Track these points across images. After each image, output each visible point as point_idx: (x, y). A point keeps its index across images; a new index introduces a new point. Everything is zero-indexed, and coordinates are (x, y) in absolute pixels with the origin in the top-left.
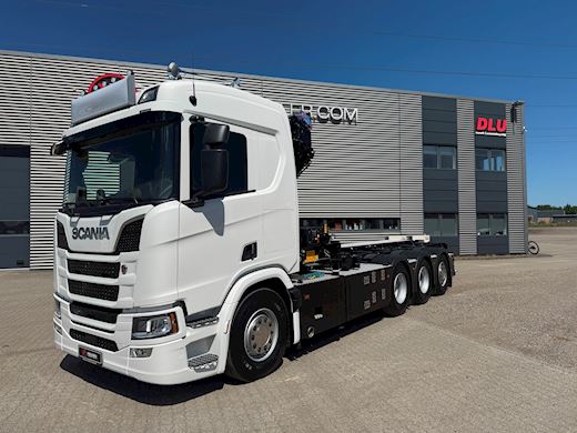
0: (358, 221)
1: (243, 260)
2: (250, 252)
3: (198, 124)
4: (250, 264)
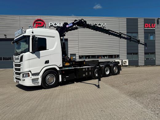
0: (106, 56)
1: (45, 63)
2: (47, 62)
3: (33, 37)
4: (47, 65)
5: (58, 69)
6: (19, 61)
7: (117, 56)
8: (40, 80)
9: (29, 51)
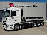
0: (38, 18)
1: (15, 21)
5: (20, 23)
6: (5, 20)
7: (42, 18)
8: (13, 28)
9: (9, 16)
